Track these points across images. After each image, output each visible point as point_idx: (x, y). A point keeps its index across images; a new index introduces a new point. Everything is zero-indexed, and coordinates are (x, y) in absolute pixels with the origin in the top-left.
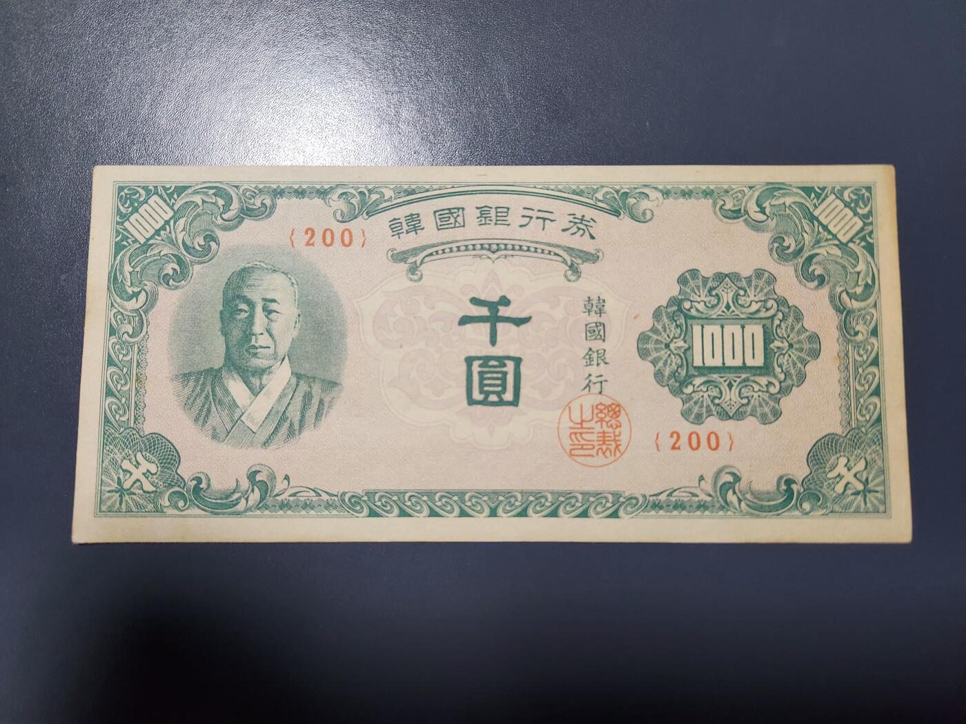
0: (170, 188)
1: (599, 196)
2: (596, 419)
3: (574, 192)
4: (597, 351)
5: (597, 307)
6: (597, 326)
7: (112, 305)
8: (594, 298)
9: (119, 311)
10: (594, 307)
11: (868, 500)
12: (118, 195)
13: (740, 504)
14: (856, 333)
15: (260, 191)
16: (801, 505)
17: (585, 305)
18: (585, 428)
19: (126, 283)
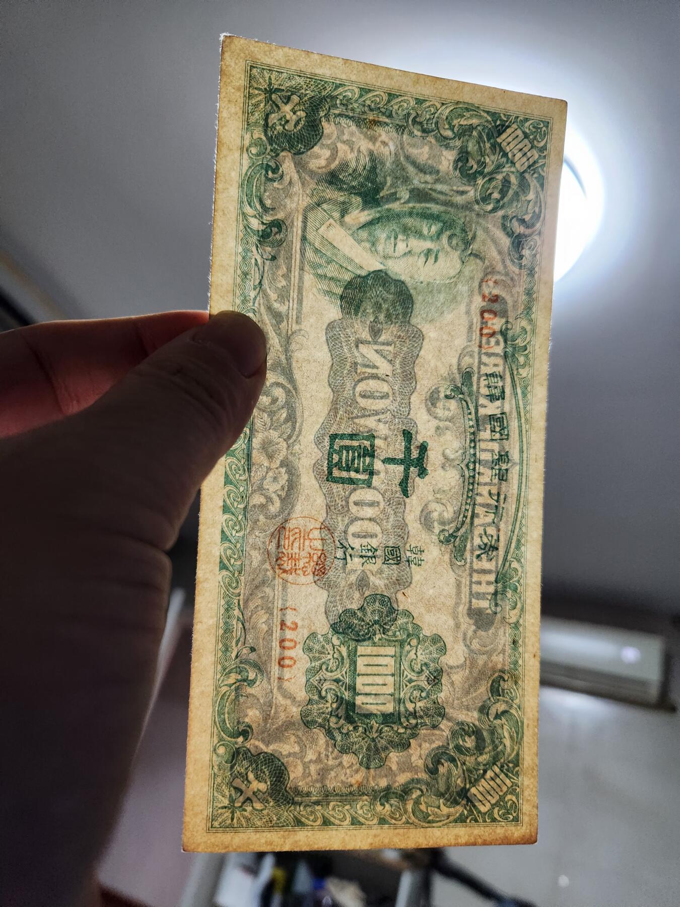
0: (543, 170)
1: (515, 565)
2: (312, 552)
3: (519, 541)
4: (375, 557)
5: (415, 558)
6: (397, 557)
7: (443, 104)
8: (423, 557)
9: (438, 110)
10: (415, 556)
11: (224, 810)
12: (541, 121)
13: (226, 685)
14: (382, 804)
15: (535, 255)
16: (223, 745)
17: (417, 547)
18: (304, 542)
19: (463, 119)
